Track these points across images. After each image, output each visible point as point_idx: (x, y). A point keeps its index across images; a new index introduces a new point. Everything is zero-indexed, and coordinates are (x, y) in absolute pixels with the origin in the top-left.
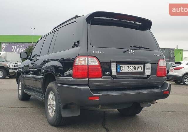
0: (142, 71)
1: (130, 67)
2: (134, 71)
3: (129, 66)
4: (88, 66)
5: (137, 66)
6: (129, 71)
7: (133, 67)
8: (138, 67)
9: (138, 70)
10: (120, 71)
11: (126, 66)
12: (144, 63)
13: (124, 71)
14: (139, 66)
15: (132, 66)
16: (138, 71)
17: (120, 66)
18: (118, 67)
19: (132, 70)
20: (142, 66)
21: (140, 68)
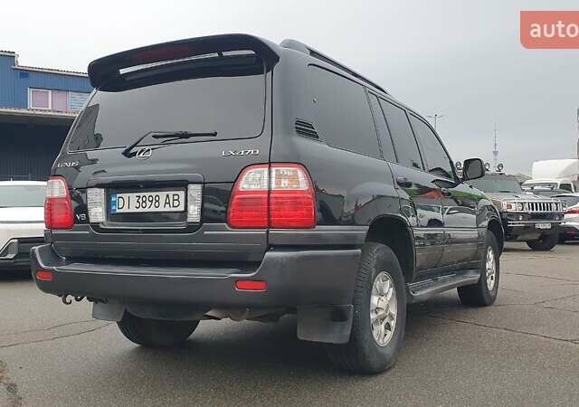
0: (181, 208)
1: (144, 199)
2: (153, 209)
3: (141, 194)
5: (162, 195)
6: (141, 210)
7: (151, 199)
8: (168, 196)
9: (167, 205)
10: (118, 211)
11: (133, 196)
12: (182, 185)
13: (125, 210)
14: (171, 193)
15: (147, 194)
16: (168, 209)
17: (118, 195)
18: (113, 199)
19: (148, 206)
20: (182, 194)
21: (174, 200)
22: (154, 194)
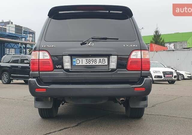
0: (106, 64)
2: (94, 64)
3: (88, 59)
4: (39, 59)
5: (98, 59)
6: (88, 64)
7: (92, 60)
8: (100, 59)
10: (76, 65)
11: (84, 59)
12: (108, 56)
13: (81, 64)
14: (102, 59)
16: (100, 64)
17: (76, 59)
18: (74, 60)
19: (91, 63)
20: (106, 59)
21: (103, 61)
22: (94, 59)
